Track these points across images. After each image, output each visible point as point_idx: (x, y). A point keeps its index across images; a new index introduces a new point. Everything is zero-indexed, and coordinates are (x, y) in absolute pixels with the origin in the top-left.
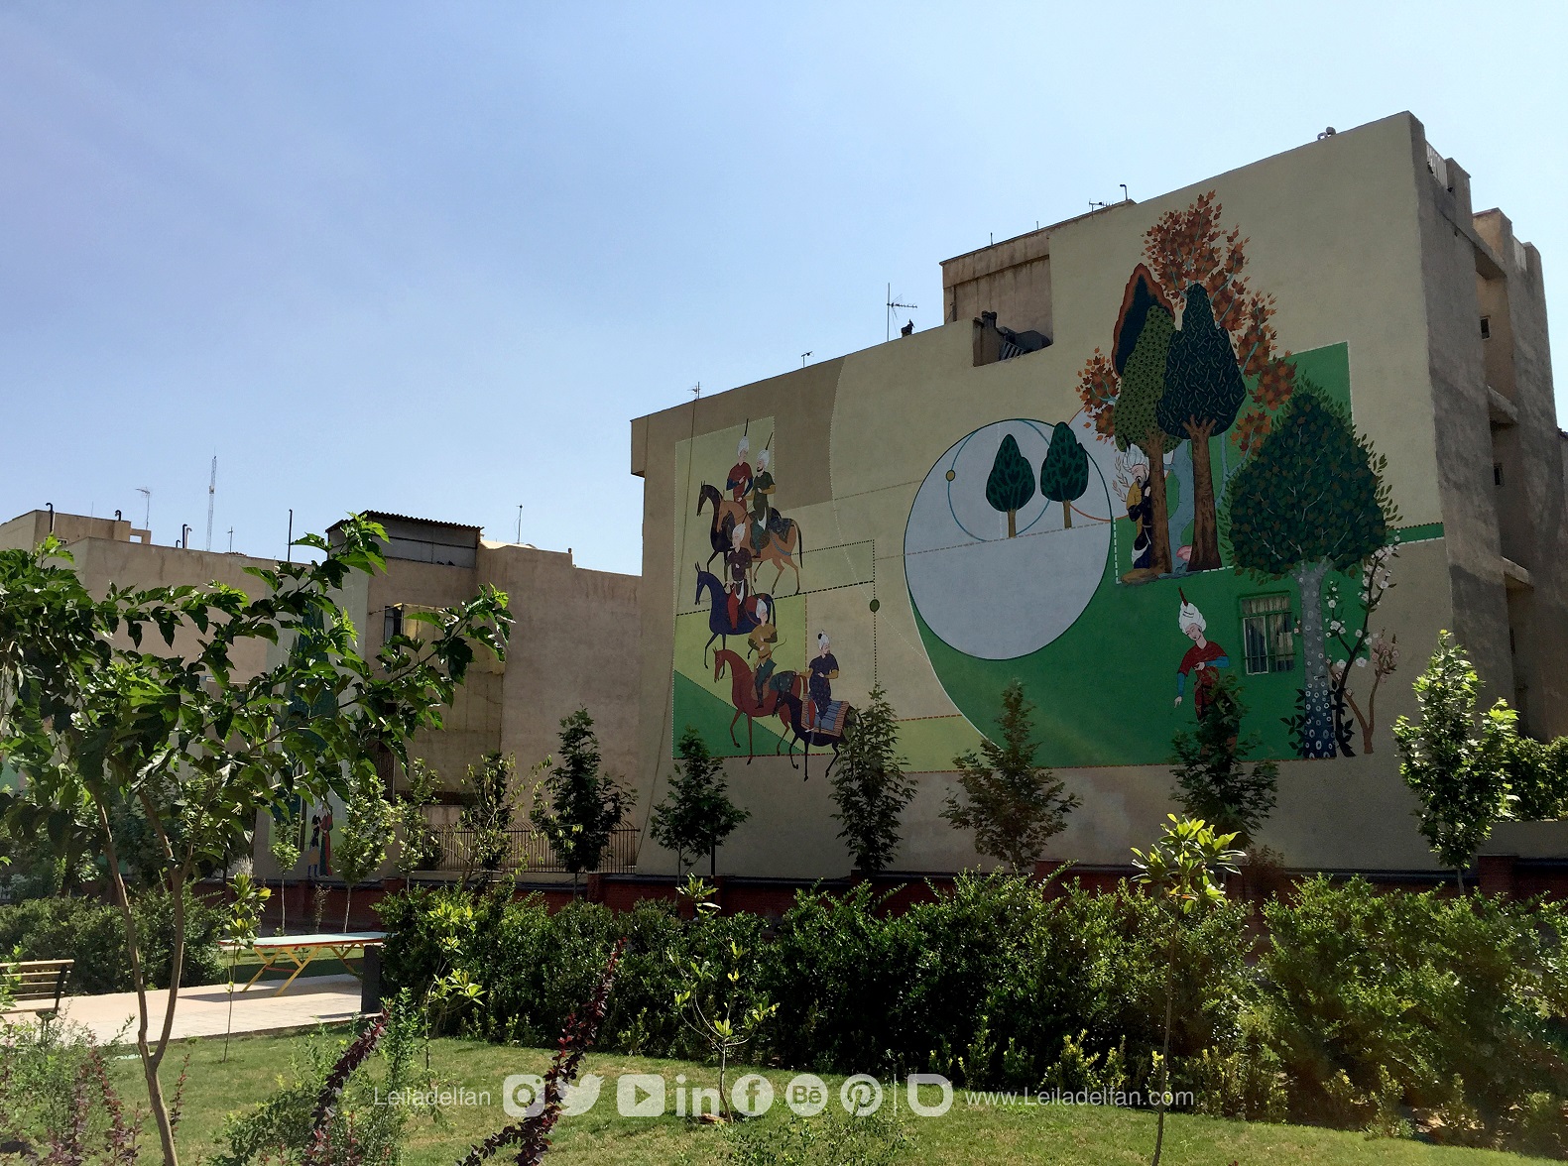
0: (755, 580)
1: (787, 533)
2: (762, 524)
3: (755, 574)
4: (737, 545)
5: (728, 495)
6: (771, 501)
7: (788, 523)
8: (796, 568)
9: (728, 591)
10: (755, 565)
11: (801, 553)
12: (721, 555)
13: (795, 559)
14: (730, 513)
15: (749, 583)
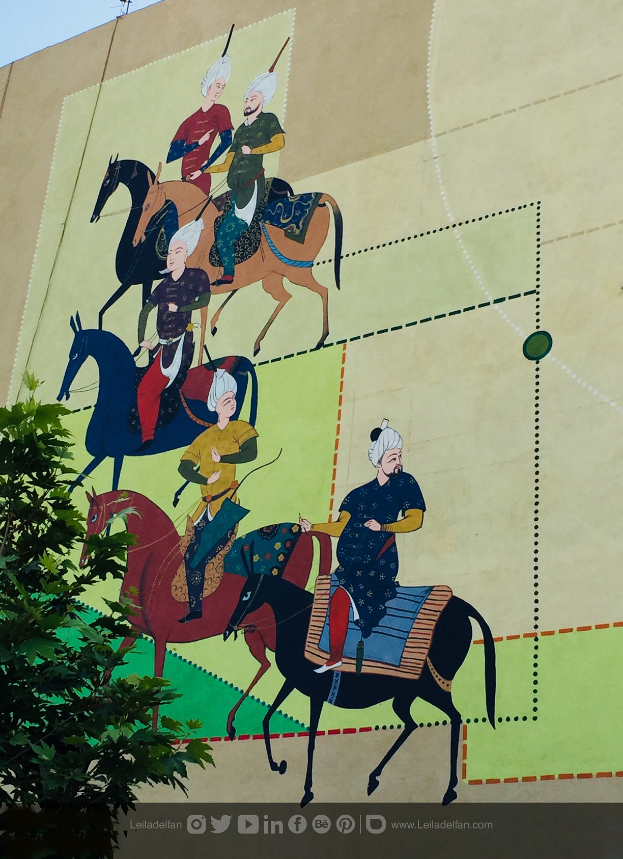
0: (214, 331)
1: (306, 224)
2: (246, 214)
3: (216, 318)
4: (176, 266)
5: (171, 172)
6: (272, 167)
7: (313, 201)
8: (324, 293)
9: (142, 361)
10: (216, 299)
11: (338, 257)
12: (136, 290)
13: (323, 273)
14: (170, 206)
15: (197, 339)
